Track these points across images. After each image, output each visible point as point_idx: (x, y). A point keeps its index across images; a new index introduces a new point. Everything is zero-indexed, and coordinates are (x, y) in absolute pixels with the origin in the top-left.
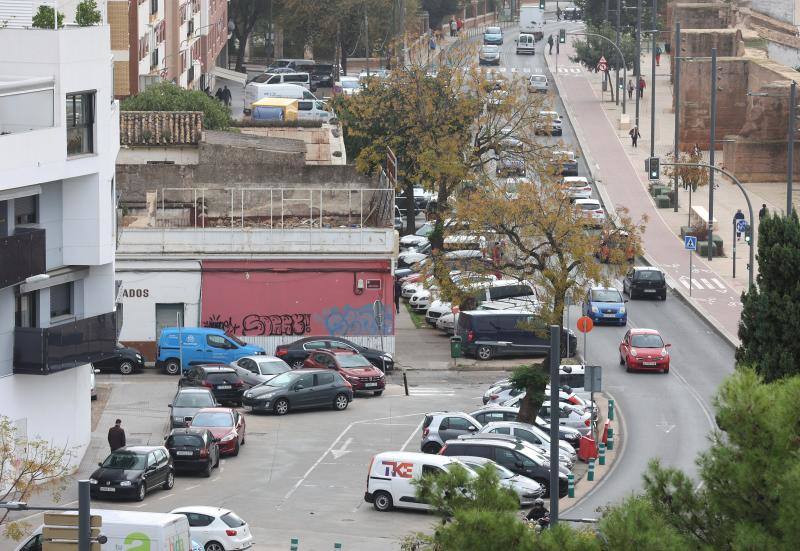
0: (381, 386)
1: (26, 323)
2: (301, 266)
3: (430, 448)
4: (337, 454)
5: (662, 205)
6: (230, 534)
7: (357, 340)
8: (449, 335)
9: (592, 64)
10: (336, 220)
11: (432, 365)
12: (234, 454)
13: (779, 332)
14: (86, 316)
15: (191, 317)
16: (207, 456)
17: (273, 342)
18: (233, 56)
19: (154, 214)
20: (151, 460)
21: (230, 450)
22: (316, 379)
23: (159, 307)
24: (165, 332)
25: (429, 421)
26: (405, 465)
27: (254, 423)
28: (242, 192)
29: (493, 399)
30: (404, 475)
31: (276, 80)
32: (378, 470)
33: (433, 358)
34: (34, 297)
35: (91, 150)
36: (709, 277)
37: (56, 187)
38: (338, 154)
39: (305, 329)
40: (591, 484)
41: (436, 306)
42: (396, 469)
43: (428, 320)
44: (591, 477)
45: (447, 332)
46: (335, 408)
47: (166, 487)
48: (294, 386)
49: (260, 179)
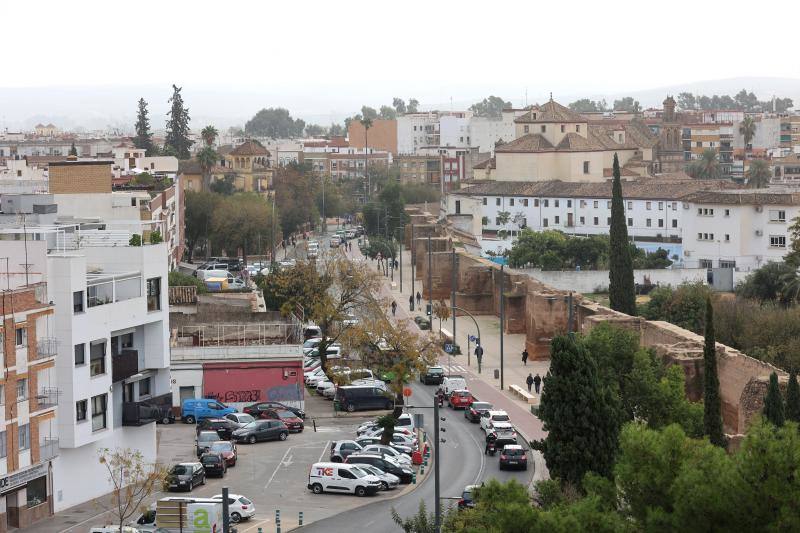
0: (302, 427)
1: (127, 400)
2: (255, 365)
3: (335, 459)
4: (287, 464)
5: (423, 328)
6: (244, 508)
7: (285, 403)
8: (332, 400)
9: (373, 256)
10: (270, 341)
11: (324, 415)
12: (233, 465)
13: (563, 397)
14: (157, 395)
15: (198, 394)
16: (221, 467)
17: (241, 405)
18: (188, 257)
19: (176, 340)
20: (195, 470)
21: (231, 463)
22: (269, 424)
23: (181, 388)
24: (186, 401)
25: (334, 445)
26: (329, 469)
27: (241, 448)
28: (222, 327)
29: (364, 433)
30: (328, 475)
31: (211, 268)
32: (314, 473)
33: (325, 412)
34: (131, 385)
35: (159, 308)
36: (456, 365)
37: (141, 328)
38: (261, 306)
39: (258, 398)
40: (422, 476)
41: (321, 384)
42: (324, 471)
43: (318, 392)
44: (422, 472)
45: (329, 398)
46: (280, 440)
47: (202, 484)
48: (259, 429)
49: (229, 320)
